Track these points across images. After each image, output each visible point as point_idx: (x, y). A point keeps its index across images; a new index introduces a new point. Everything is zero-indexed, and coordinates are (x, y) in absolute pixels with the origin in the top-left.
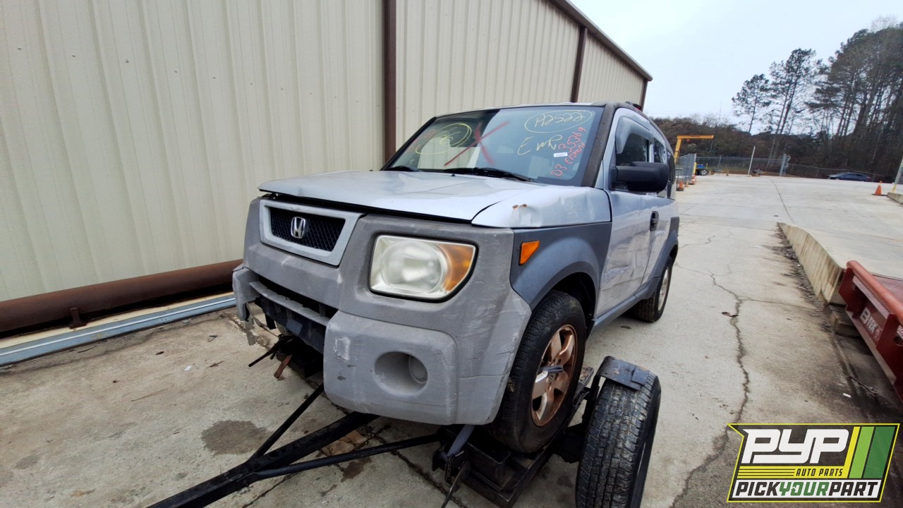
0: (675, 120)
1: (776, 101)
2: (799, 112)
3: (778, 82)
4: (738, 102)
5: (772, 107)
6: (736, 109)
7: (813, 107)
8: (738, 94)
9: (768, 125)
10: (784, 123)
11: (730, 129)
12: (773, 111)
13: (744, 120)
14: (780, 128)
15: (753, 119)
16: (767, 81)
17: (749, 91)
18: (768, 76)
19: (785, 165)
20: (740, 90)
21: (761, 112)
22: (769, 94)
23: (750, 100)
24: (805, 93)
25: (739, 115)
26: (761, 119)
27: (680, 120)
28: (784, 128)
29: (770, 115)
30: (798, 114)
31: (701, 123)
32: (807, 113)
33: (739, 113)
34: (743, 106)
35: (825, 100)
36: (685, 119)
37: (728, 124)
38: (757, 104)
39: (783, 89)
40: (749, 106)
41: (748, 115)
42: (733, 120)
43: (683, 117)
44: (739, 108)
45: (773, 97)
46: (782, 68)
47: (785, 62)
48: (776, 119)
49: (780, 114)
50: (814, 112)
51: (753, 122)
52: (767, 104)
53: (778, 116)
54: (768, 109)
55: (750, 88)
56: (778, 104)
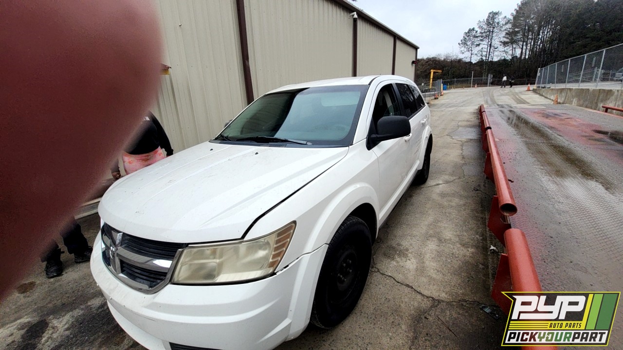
0: (427, 59)
1: (483, 43)
2: (496, 48)
3: (483, 31)
4: (462, 45)
5: (481, 46)
6: (461, 50)
7: (505, 44)
8: (462, 41)
9: (481, 57)
10: (489, 55)
11: (460, 61)
12: (482, 49)
13: (466, 56)
14: (487, 58)
16: (476, 32)
17: (467, 38)
18: (476, 28)
19: (490, 80)
20: (462, 38)
21: (476, 50)
22: (479, 39)
23: (469, 43)
24: (499, 37)
25: (463, 53)
26: (476, 54)
27: (430, 59)
28: (490, 58)
29: (481, 51)
30: (496, 50)
31: (442, 59)
32: (501, 48)
33: (463, 52)
34: (465, 47)
35: (511, 39)
36: (433, 58)
37: (458, 59)
38: (473, 46)
39: (486, 35)
40: (469, 47)
41: (468, 53)
42: (461, 56)
43: (431, 57)
44: (463, 49)
45: (482, 40)
46: (484, 24)
47: (485, 20)
48: (484, 53)
49: (486, 50)
50: (506, 46)
51: (472, 56)
52: (479, 45)
53: (485, 51)
54: (479, 48)
55: (468, 36)
56: (484, 45)
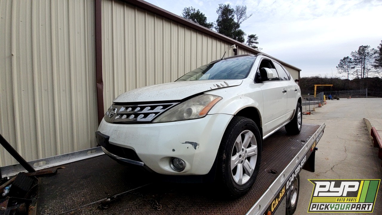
0: (311, 77)
1: (358, 66)
3: (356, 59)
4: (339, 68)
5: (356, 69)
6: (339, 71)
7: (375, 67)
8: (339, 65)
9: (357, 76)
10: (364, 74)
11: (339, 79)
12: (357, 70)
13: (344, 75)
14: (362, 77)
15: (348, 74)
16: (351, 59)
17: (343, 63)
18: (350, 57)
20: (339, 63)
21: (351, 71)
22: (353, 64)
23: (345, 67)
24: (371, 62)
25: (340, 73)
26: (352, 74)
27: (314, 77)
28: (364, 76)
29: (356, 72)
30: (369, 71)
31: (324, 77)
32: (373, 70)
34: (342, 69)
38: (349, 68)
39: (359, 61)
40: (345, 69)
41: (345, 73)
44: (340, 70)
45: (355, 65)
46: (357, 54)
47: (357, 51)
48: (360, 73)
50: (377, 69)
52: (354, 68)
53: (360, 72)
56: (359, 68)
